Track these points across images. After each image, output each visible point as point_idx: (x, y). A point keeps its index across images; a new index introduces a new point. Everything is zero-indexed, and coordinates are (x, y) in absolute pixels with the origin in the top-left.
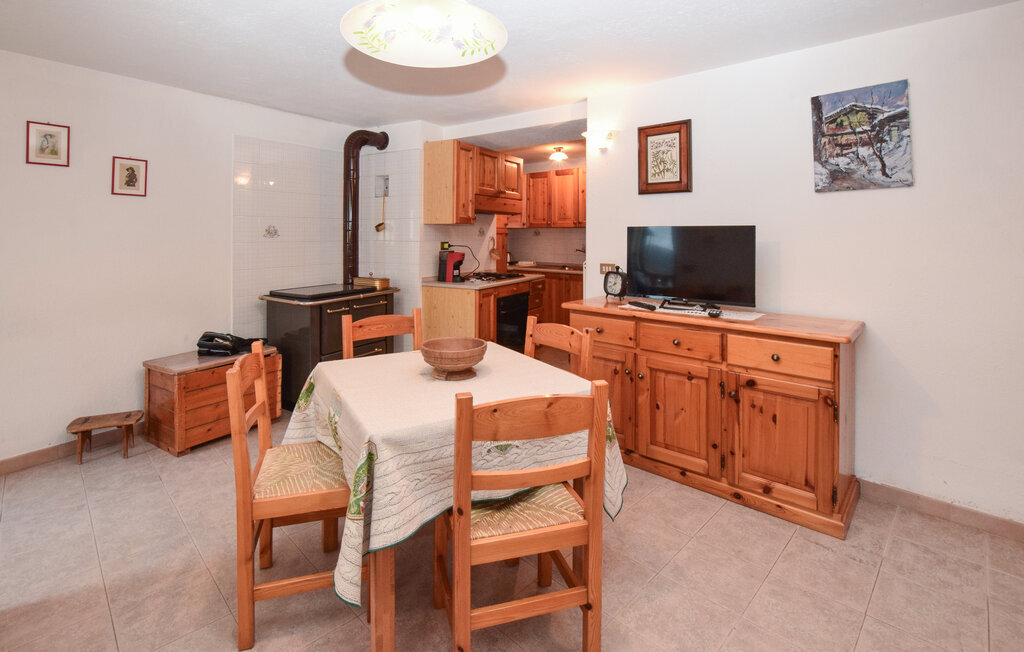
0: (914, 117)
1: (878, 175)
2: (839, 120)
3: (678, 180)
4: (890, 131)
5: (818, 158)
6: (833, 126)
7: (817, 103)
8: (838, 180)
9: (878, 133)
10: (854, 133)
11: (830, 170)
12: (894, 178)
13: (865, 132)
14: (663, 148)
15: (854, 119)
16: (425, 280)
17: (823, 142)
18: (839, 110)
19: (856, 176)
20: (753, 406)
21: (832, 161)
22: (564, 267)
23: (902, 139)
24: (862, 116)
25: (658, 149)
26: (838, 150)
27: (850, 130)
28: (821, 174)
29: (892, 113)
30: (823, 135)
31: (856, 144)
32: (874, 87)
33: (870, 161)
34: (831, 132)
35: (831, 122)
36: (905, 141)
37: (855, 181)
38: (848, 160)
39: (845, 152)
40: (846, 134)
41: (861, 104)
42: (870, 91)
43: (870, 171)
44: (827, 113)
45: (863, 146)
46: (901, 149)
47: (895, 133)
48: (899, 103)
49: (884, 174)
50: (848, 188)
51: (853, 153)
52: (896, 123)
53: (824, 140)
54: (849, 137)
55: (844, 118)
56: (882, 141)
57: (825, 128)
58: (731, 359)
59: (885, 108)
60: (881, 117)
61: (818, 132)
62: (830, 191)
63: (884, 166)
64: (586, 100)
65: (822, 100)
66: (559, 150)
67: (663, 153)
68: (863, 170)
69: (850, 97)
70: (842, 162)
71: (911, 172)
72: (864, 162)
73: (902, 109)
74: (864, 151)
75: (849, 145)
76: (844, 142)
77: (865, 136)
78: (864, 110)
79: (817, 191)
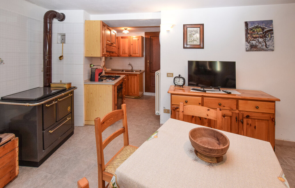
0: (274, 31)
1: (264, 47)
2: (253, 30)
3: (199, 44)
4: (268, 34)
5: (247, 40)
6: (251, 31)
7: (246, 24)
8: (253, 48)
9: (265, 35)
10: (258, 34)
11: (250, 45)
12: (269, 48)
13: (261, 34)
14: (193, 33)
15: (258, 30)
16: (85, 81)
17: (248, 36)
18: (253, 27)
19: (258, 47)
20: (248, 124)
21: (251, 42)
22: (123, 71)
23: (271, 37)
24: (260, 29)
25: (191, 33)
26: (253, 39)
27: (256, 33)
28: (248, 46)
29: (268, 29)
30: (248, 34)
31: (258, 37)
32: (264, 21)
33: (262, 43)
34: (251, 33)
35: (251, 30)
36: (272, 38)
37: (258, 48)
38: (256, 42)
39: (255, 39)
40: (255, 34)
41: (260, 26)
42: (262, 22)
43: (262, 46)
44: (250, 27)
45: (260, 38)
46: (271, 40)
47: (269, 35)
48: (270, 26)
49: (266, 47)
50: (256, 51)
51: (257, 40)
52: (270, 32)
53: (249, 35)
54: (256, 35)
55: (255, 29)
56: (266, 37)
57: (249, 31)
58: (240, 109)
59: (267, 28)
60: (265, 30)
61: (247, 33)
62: (250, 51)
63: (266, 45)
64: (160, 12)
65: (248, 23)
66: (126, 29)
67: (193, 34)
68: (260, 45)
69: (256, 23)
70: (254, 42)
71: (274, 47)
72: (260, 43)
73: (272, 28)
74: (261, 40)
75: (256, 38)
76: (255, 36)
77: (261, 35)
78: (261, 27)
79: (247, 51)
